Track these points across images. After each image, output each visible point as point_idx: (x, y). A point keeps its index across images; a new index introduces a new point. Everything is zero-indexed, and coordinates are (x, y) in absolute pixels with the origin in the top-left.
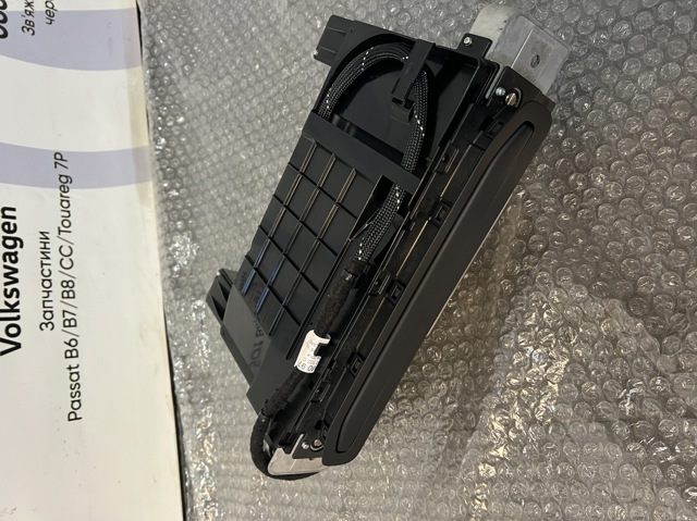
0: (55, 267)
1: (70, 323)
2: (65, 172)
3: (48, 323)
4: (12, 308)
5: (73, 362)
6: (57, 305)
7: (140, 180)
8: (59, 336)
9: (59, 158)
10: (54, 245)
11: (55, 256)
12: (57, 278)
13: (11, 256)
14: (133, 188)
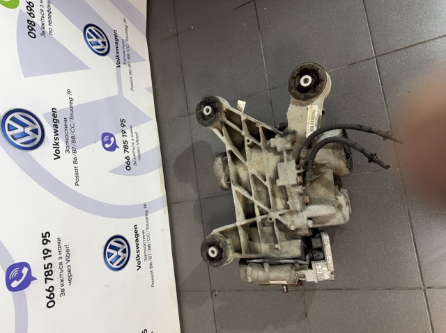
0: (146, 241)
1: (150, 258)
2: (146, 209)
3: (146, 259)
4: (138, 256)
5: (151, 269)
6: (147, 253)
7: (164, 207)
8: (148, 262)
9: (145, 205)
10: (145, 235)
11: (146, 237)
12: (147, 244)
13: (137, 240)
14: (162, 210)
